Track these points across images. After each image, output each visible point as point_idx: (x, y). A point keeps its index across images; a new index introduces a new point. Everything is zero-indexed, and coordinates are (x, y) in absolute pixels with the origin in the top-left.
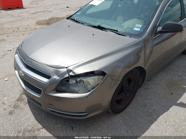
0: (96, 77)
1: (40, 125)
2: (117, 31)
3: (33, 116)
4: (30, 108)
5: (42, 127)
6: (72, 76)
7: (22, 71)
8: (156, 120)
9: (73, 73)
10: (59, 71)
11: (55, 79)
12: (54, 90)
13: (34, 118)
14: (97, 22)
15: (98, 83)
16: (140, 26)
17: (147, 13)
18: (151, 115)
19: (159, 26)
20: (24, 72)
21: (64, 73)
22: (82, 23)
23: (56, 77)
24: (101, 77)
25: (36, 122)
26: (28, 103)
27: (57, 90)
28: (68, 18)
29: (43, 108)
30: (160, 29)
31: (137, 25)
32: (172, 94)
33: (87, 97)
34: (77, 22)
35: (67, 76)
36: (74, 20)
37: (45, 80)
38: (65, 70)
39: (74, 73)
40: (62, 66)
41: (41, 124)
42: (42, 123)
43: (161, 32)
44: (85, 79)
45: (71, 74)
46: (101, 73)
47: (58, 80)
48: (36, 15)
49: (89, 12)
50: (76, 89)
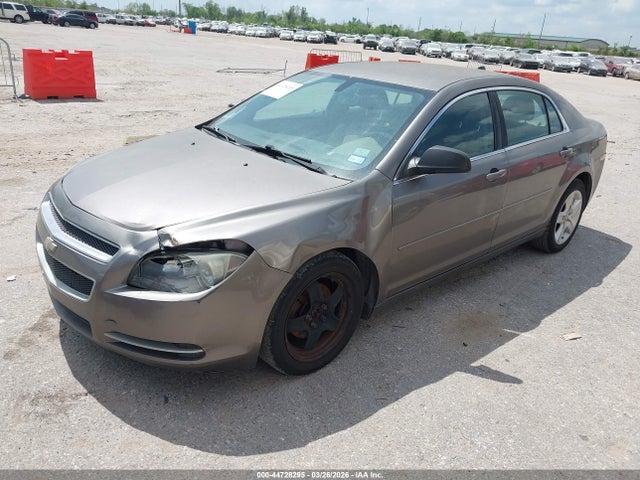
0: (228, 256)
1: (82, 388)
2: (310, 162)
3: (67, 366)
4: (64, 349)
5: (86, 391)
6: (167, 249)
7: (54, 237)
8: (397, 399)
9: (172, 243)
10: (139, 237)
11: (126, 256)
12: (123, 283)
13: (68, 370)
14: (268, 138)
15: (231, 270)
16: (366, 152)
17: (388, 124)
18: (388, 388)
19: (415, 155)
20: (56, 240)
21: (150, 242)
22: (230, 140)
23: (129, 250)
24: (242, 256)
25: (72, 379)
26: (61, 336)
27: (132, 283)
28: (199, 127)
29: (95, 338)
30: (413, 163)
31: (357, 151)
32: (465, 345)
33: (199, 301)
34: (219, 135)
35: (156, 247)
36: (213, 131)
37: (104, 257)
38: (155, 234)
39: (173, 241)
40: (148, 225)
41: (85, 386)
42: (89, 384)
43: (416, 171)
44: (197, 258)
45: (168, 243)
46: (243, 247)
47: (132, 256)
48: (131, 121)
49: (261, 115)
50: (178, 284)
